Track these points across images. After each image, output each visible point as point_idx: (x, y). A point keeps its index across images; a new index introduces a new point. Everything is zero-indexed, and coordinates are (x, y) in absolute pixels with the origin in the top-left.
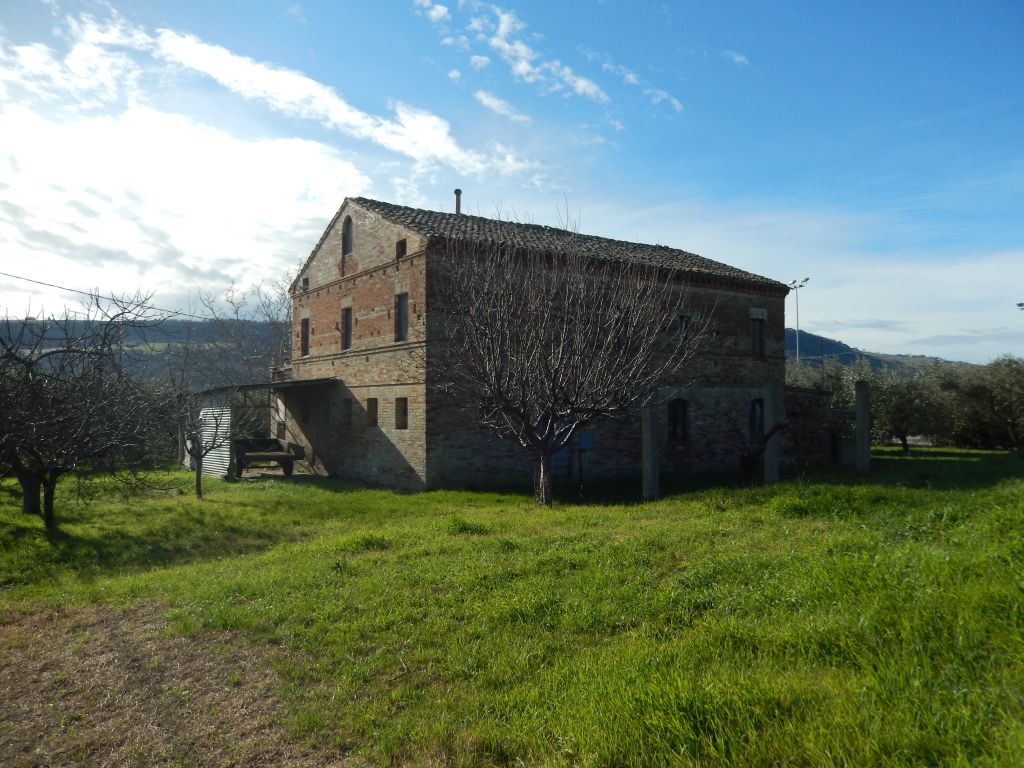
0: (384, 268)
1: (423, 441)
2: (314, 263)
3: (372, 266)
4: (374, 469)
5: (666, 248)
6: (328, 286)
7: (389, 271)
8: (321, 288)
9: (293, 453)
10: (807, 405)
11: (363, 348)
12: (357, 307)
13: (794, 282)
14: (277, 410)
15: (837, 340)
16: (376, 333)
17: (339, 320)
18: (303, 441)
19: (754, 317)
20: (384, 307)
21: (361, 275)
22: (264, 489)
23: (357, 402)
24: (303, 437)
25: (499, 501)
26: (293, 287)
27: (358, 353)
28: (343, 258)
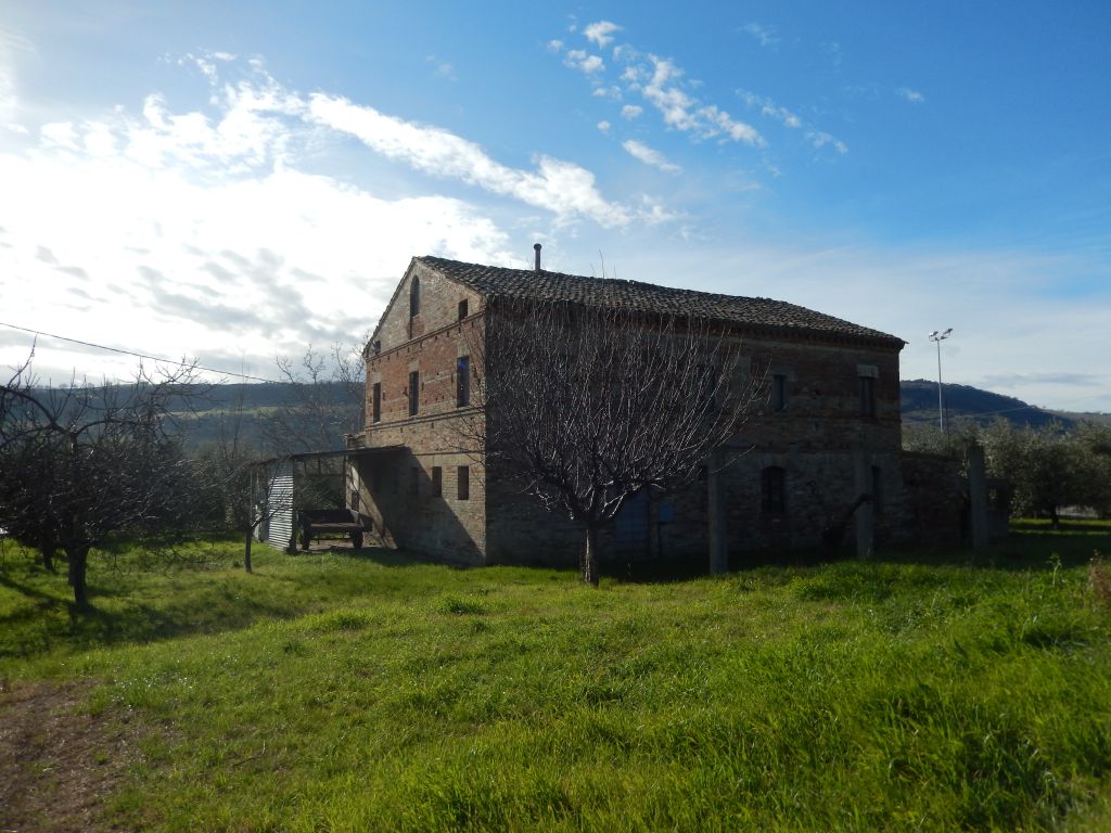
0: (447, 330)
1: (483, 514)
2: (385, 325)
3: (436, 328)
4: (439, 542)
5: (769, 301)
6: (398, 349)
7: (452, 332)
8: (391, 351)
9: (363, 524)
10: (927, 471)
11: (429, 414)
12: (423, 371)
13: (935, 333)
14: (352, 479)
15: (1012, 397)
16: (440, 398)
17: (407, 384)
18: (375, 512)
19: (863, 375)
20: (447, 371)
21: (427, 338)
22: (320, 562)
23: (423, 471)
24: (374, 507)
25: (554, 578)
26: (366, 352)
27: (423, 420)
28: (411, 320)
